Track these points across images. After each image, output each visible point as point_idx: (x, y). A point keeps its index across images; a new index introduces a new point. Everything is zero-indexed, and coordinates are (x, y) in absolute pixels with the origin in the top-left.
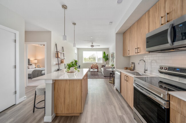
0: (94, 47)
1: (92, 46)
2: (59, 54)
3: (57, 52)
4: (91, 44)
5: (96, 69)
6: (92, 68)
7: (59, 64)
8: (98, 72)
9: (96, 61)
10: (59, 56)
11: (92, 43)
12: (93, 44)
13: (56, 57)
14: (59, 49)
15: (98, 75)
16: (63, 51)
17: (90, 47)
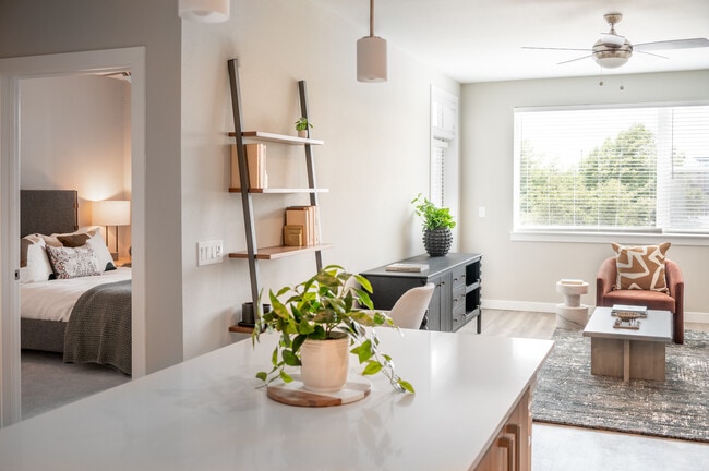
0: (634, 63)
1: (612, 50)
2: (262, 157)
3: (238, 134)
4: (601, 32)
5: (653, 305)
6: (604, 301)
7: (252, 258)
8: (678, 338)
9: (664, 223)
10: (263, 179)
11: (612, 19)
12: (625, 33)
13: (231, 190)
14: (264, 105)
15: (676, 389)
16: (303, 127)
17: (592, 66)
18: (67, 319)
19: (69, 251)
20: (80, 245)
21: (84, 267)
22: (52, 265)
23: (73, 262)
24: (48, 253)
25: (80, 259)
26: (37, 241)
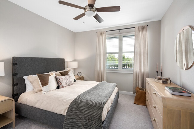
18: (65, 114)
19: (63, 77)
20: (66, 75)
21: (68, 83)
22: (58, 83)
23: (65, 81)
24: (56, 78)
25: (67, 80)
26: (52, 74)
